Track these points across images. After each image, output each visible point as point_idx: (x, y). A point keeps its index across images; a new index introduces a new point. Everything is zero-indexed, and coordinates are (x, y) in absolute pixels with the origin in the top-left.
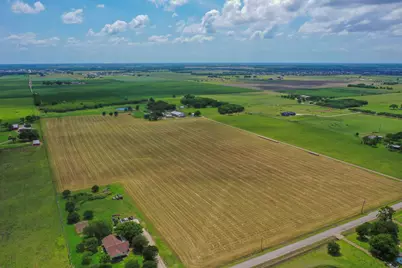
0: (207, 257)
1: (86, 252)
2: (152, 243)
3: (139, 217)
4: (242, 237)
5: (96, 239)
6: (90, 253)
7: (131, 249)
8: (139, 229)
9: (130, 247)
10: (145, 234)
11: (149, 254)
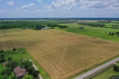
0: (62, 75)
1: (5, 75)
2: (37, 69)
3: (31, 59)
4: (76, 65)
5: (11, 69)
6: (7, 75)
7: (27, 73)
8: (31, 64)
9: (27, 71)
10: (34, 65)
11: (35, 74)
